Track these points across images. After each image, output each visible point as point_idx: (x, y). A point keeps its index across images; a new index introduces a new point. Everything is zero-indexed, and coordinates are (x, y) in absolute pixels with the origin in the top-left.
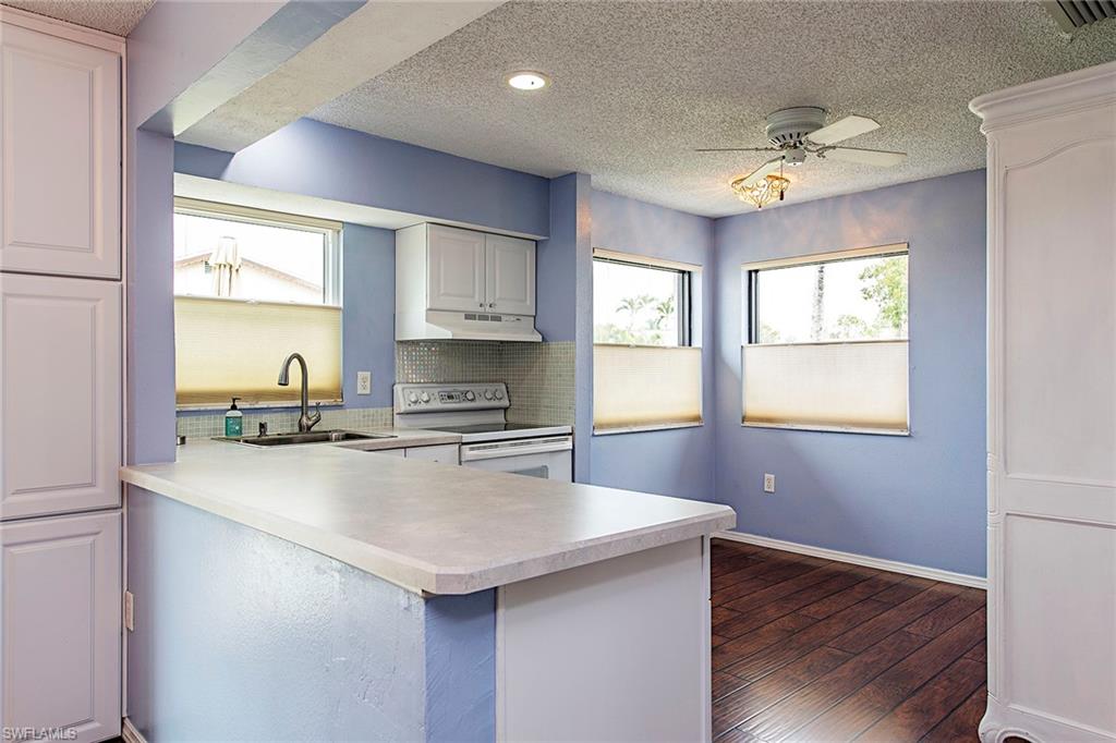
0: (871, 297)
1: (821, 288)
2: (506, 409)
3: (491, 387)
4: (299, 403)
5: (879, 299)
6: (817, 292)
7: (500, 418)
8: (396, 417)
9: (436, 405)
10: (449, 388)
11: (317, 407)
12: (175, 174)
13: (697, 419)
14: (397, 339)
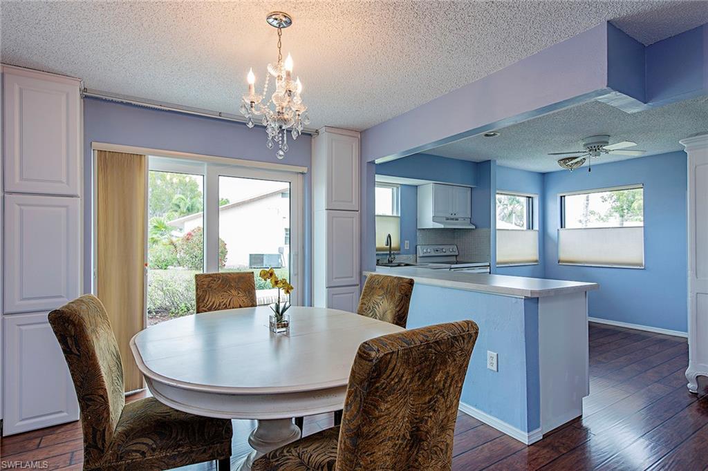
0: (606, 201)
1: (588, 200)
2: (456, 256)
3: (451, 247)
4: (388, 252)
5: (611, 202)
6: (586, 202)
7: (454, 259)
8: (418, 258)
9: (433, 254)
10: (436, 247)
11: (393, 254)
12: (376, 175)
13: (536, 261)
14: (418, 228)
